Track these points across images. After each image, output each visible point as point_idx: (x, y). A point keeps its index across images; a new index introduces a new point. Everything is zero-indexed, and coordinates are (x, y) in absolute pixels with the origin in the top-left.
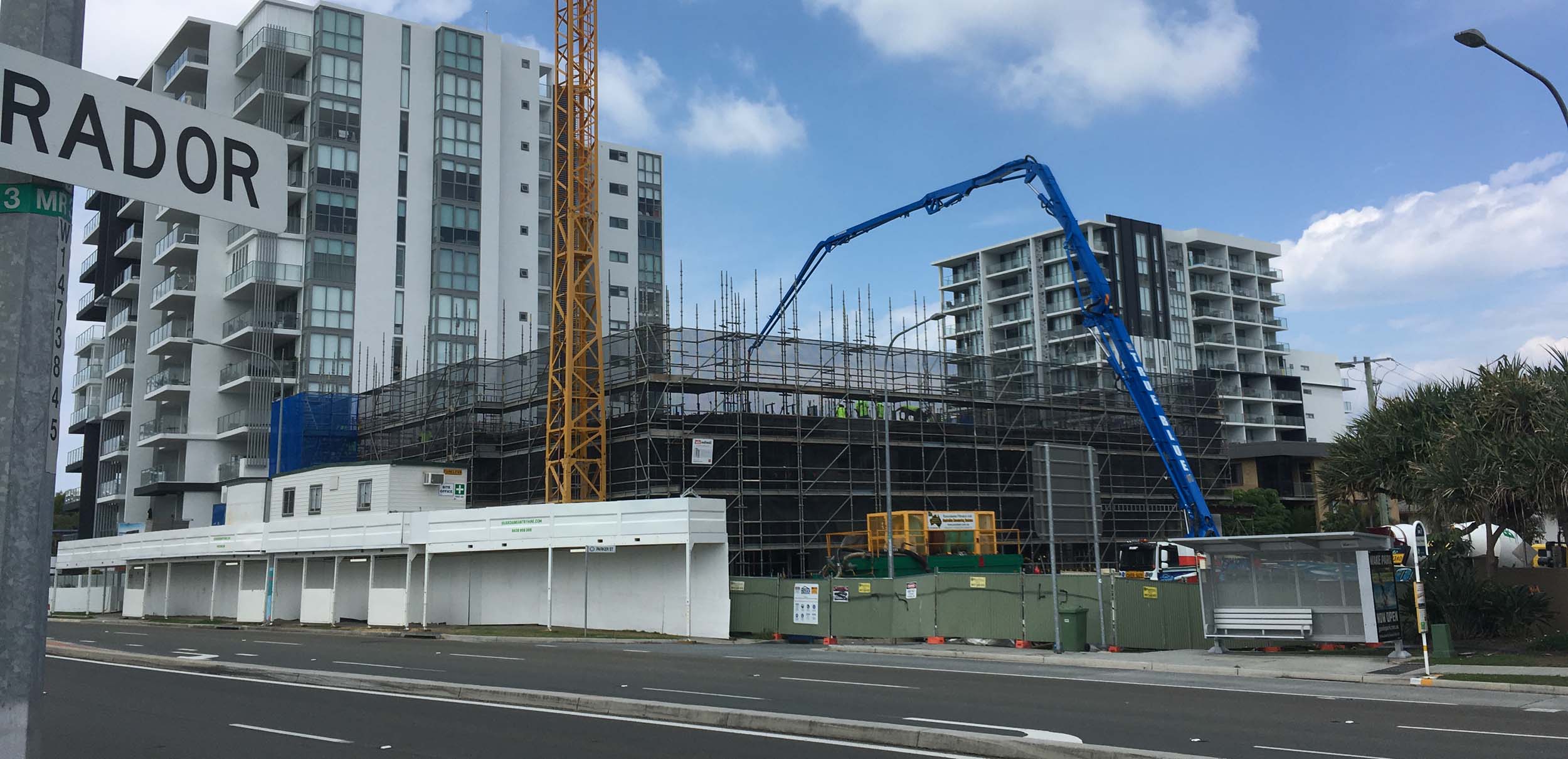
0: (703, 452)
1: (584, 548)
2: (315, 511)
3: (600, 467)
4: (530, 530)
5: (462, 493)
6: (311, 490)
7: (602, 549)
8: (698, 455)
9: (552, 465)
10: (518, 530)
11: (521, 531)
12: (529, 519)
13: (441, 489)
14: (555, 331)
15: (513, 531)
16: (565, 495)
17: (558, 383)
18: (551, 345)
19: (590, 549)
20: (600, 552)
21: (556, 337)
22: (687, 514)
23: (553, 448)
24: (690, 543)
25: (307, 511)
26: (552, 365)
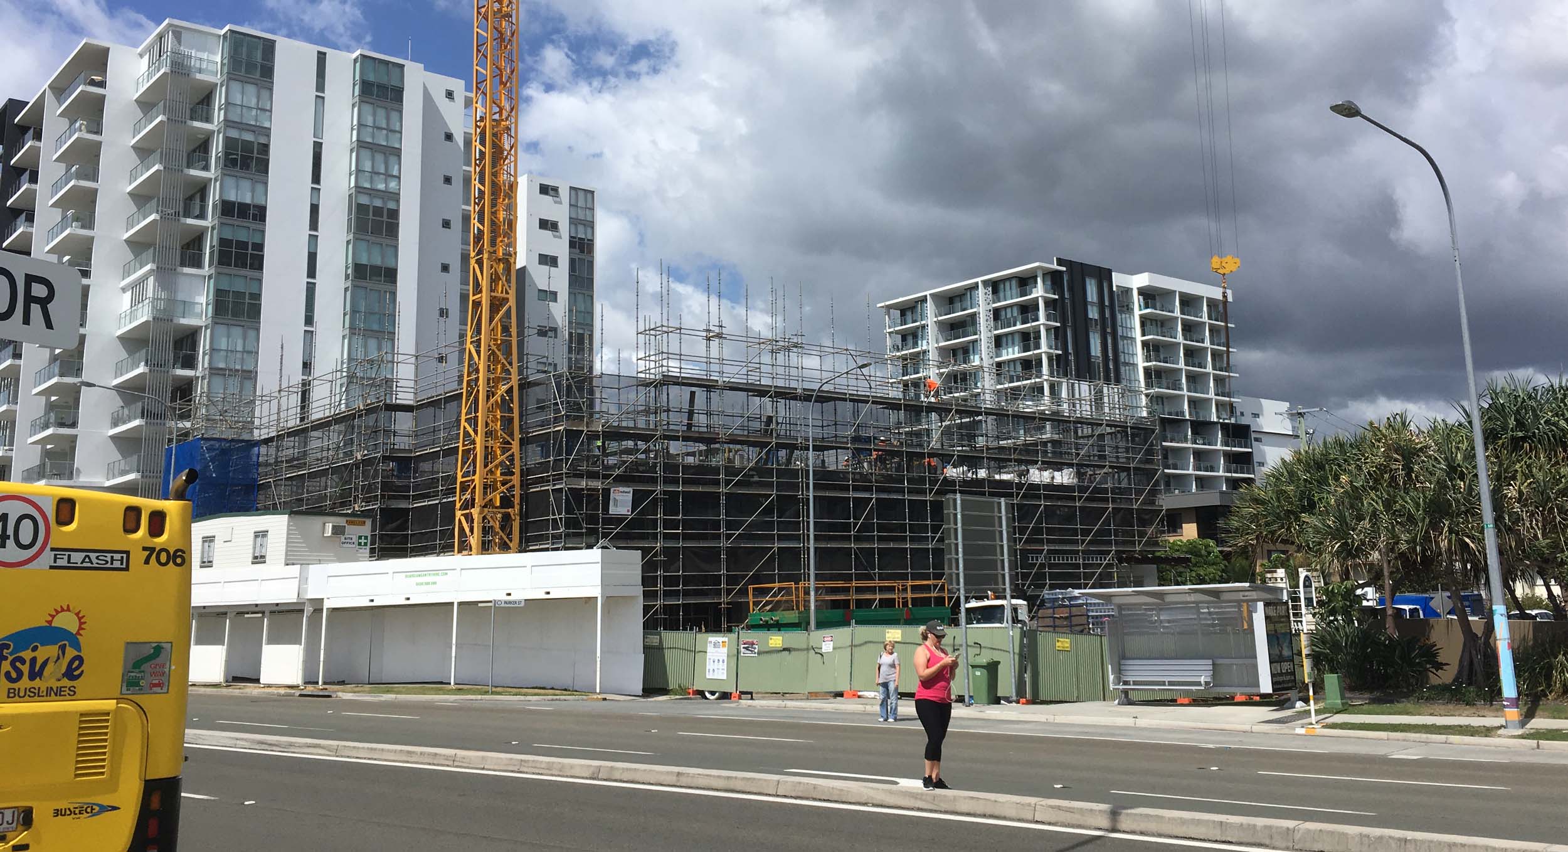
0: (622, 502)
1: (491, 602)
3: (513, 518)
4: (435, 583)
5: (366, 543)
6: (204, 542)
7: (510, 602)
8: (616, 505)
9: (462, 515)
10: (422, 584)
11: (427, 584)
12: (436, 572)
13: (343, 540)
14: (469, 376)
15: (417, 584)
16: (475, 545)
17: (470, 430)
18: (464, 390)
19: (497, 603)
20: (508, 606)
21: (469, 382)
22: (600, 565)
23: (464, 498)
24: (602, 596)
26: (464, 411)
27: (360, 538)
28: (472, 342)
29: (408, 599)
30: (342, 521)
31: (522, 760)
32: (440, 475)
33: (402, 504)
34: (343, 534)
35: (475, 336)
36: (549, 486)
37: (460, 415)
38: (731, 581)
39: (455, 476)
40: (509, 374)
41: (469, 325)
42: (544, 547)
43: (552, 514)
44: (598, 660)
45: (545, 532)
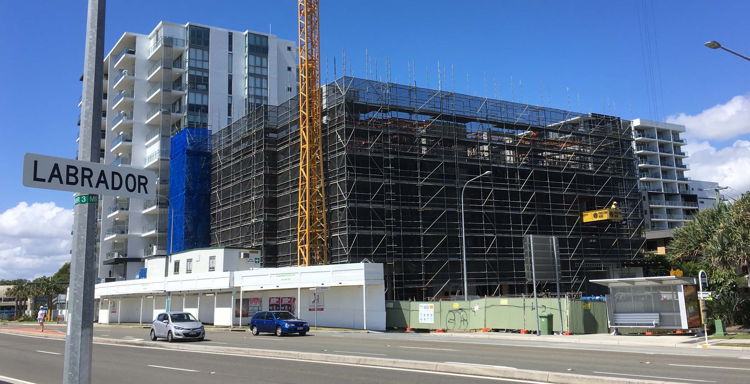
1: (315, 288)
2: (189, 271)
3: (324, 248)
4: (289, 279)
5: (258, 262)
6: (188, 261)
7: (324, 288)
9: (301, 248)
10: (284, 280)
11: (286, 279)
12: (290, 274)
13: (248, 260)
14: (301, 183)
15: (282, 280)
16: (307, 262)
17: (303, 208)
18: (300, 190)
19: (318, 288)
20: (323, 290)
21: (302, 186)
22: (364, 270)
23: (301, 240)
24: (365, 285)
25: (186, 271)
26: (300, 199)
27: (256, 259)
28: (302, 168)
29: (278, 286)
30: (248, 251)
31: (327, 356)
32: (290, 229)
33: (274, 243)
34: (249, 257)
35: (304, 164)
36: (340, 233)
37: (298, 201)
38: (427, 277)
39: (297, 229)
40: (320, 182)
41: (301, 159)
42: (339, 262)
43: (341, 246)
44: (365, 314)
45: (339, 255)
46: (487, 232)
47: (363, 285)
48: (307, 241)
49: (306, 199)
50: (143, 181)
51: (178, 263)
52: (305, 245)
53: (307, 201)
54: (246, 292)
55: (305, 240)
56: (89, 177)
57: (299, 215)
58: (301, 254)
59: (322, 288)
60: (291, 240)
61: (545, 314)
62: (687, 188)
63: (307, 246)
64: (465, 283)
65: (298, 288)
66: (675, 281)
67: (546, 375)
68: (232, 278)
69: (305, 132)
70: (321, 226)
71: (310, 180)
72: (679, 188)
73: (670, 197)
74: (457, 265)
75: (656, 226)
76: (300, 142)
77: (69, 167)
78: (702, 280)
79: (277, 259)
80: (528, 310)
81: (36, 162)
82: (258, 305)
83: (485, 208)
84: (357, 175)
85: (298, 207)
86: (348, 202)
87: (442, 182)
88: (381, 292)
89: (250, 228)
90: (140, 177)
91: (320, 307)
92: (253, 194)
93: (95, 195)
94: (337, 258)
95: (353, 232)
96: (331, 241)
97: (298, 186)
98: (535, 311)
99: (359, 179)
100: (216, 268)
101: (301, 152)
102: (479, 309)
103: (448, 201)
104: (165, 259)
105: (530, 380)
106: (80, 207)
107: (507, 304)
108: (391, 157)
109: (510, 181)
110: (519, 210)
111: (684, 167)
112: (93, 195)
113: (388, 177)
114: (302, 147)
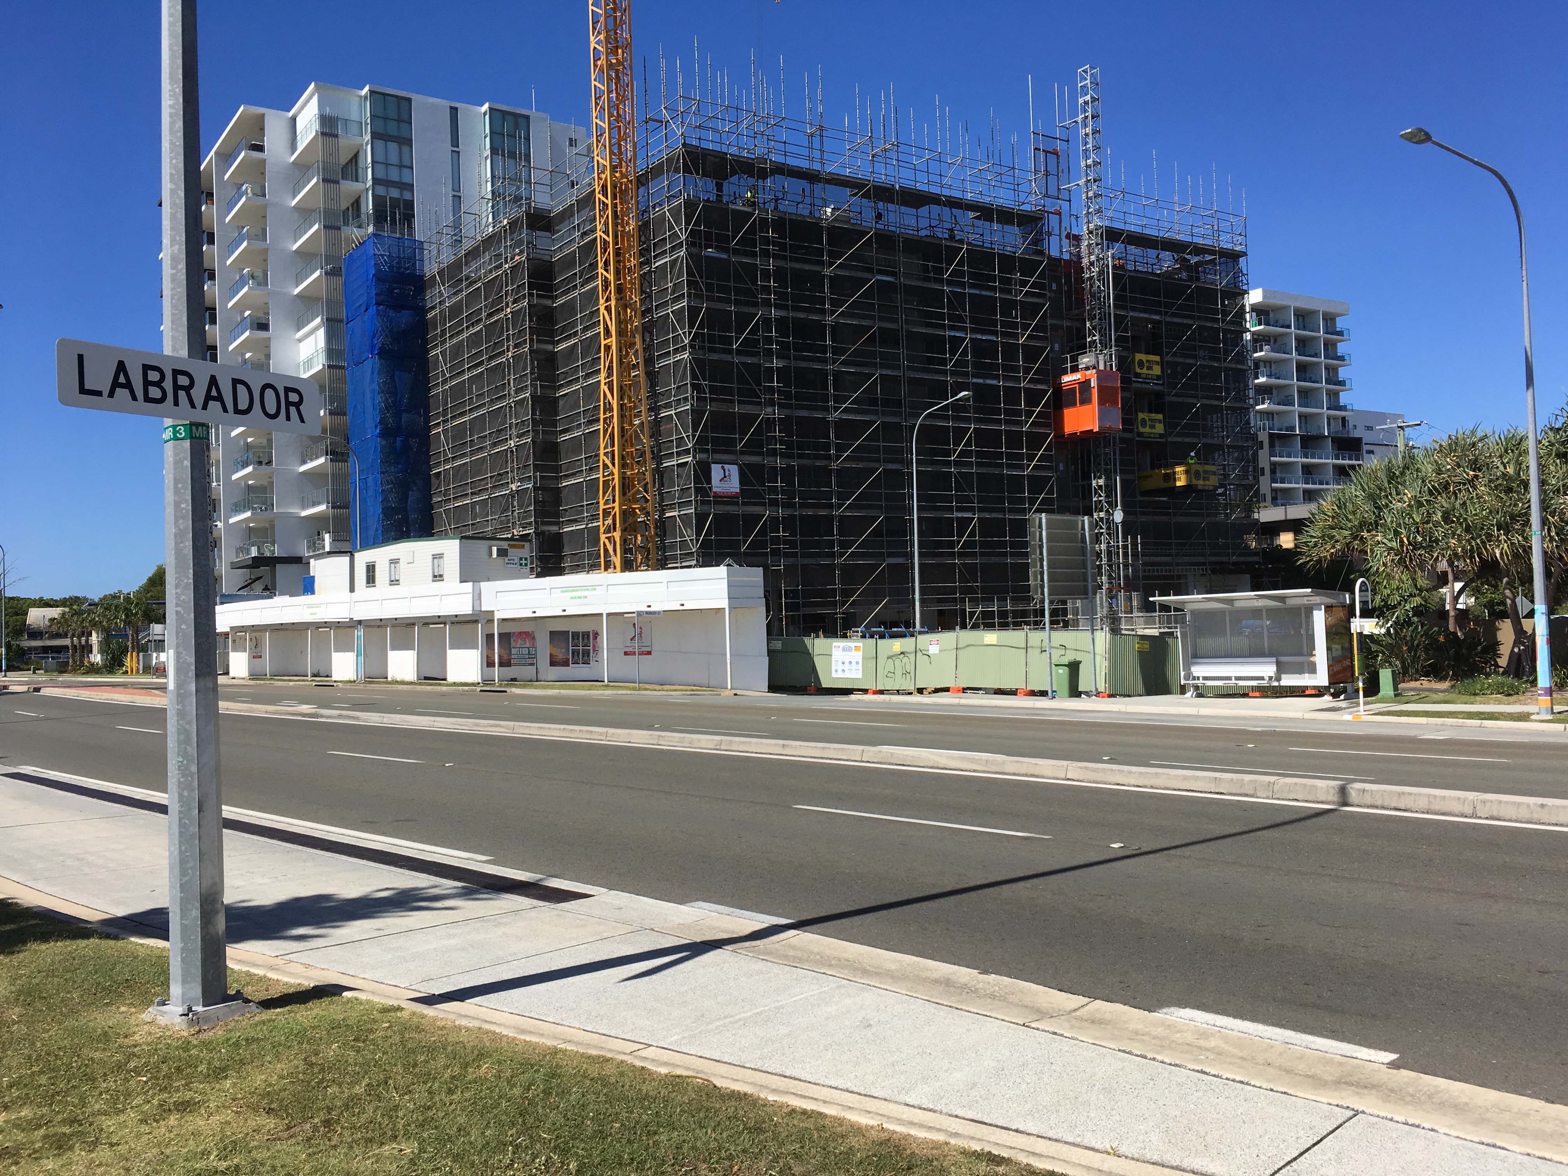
1: (635, 613)
3: (650, 540)
4: (586, 597)
6: (391, 564)
7: (651, 613)
9: (607, 538)
10: (575, 597)
11: (580, 597)
12: (585, 588)
13: (507, 561)
14: (604, 414)
15: (571, 598)
16: (618, 564)
17: (608, 462)
18: (601, 427)
19: (639, 614)
20: (648, 616)
21: (605, 419)
22: (726, 580)
23: (606, 523)
24: (729, 608)
25: (388, 582)
26: (602, 446)
27: (521, 559)
28: (605, 384)
29: (564, 611)
30: (505, 545)
31: (660, 736)
32: (585, 503)
33: (554, 529)
34: (507, 556)
35: (608, 377)
36: (680, 511)
37: (599, 449)
38: (847, 594)
39: (598, 503)
40: (641, 412)
41: (602, 367)
42: (678, 565)
43: (683, 536)
44: (728, 661)
45: (679, 552)
46: (959, 509)
47: (724, 609)
48: (618, 525)
49: (613, 446)
50: (294, 397)
51: (374, 566)
52: (615, 534)
53: (616, 448)
54: (504, 620)
55: (615, 524)
56: (188, 389)
57: (601, 475)
58: (606, 550)
59: (647, 613)
60: (587, 524)
61: (1065, 661)
62: (1344, 425)
63: (617, 535)
64: (917, 604)
65: (601, 614)
66: (1311, 598)
67: (1063, 766)
68: (476, 597)
69: (610, 314)
70: (644, 496)
71: (622, 407)
72: (1329, 424)
73: (1310, 442)
74: (903, 573)
75: (1281, 498)
76: (600, 333)
77: (146, 368)
78: (1360, 596)
79: (561, 559)
80: (1034, 654)
81: (81, 358)
82: (527, 645)
83: (957, 464)
84: (712, 400)
85: (598, 461)
86: (695, 450)
87: (876, 413)
88: (758, 618)
89: (508, 499)
90: (288, 390)
91: (644, 649)
92: (510, 435)
93: (203, 425)
94: (674, 558)
95: (705, 508)
96: (663, 527)
97: (598, 420)
98: (1046, 655)
99: (716, 406)
100: (445, 577)
101: (602, 354)
102: (940, 651)
103: (887, 450)
104: (348, 558)
105: (1032, 776)
106: (175, 447)
107: (995, 643)
108: (776, 363)
109: (1007, 412)
110: (1022, 467)
111: (1342, 383)
112: (198, 425)
113: (772, 403)
114: (603, 343)
